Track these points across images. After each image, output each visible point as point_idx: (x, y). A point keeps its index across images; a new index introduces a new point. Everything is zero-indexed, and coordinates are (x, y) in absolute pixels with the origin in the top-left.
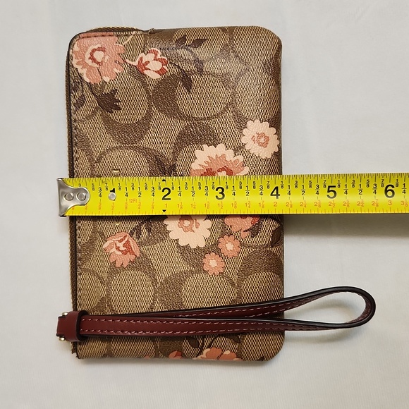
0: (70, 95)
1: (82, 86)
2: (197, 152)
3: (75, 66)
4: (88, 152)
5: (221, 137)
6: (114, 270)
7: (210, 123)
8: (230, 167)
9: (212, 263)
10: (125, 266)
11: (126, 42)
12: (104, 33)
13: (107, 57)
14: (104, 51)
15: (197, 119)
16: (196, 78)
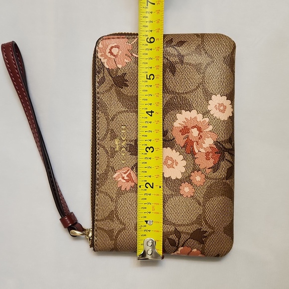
0: (95, 76)
1: (103, 71)
2: (178, 115)
3: (100, 57)
4: (106, 114)
5: (194, 105)
6: (120, 192)
7: (187, 96)
8: (200, 125)
9: (186, 189)
10: (127, 190)
11: (133, 42)
12: (119, 36)
13: (120, 52)
14: (118, 48)
15: (178, 94)
16: (178, 67)
